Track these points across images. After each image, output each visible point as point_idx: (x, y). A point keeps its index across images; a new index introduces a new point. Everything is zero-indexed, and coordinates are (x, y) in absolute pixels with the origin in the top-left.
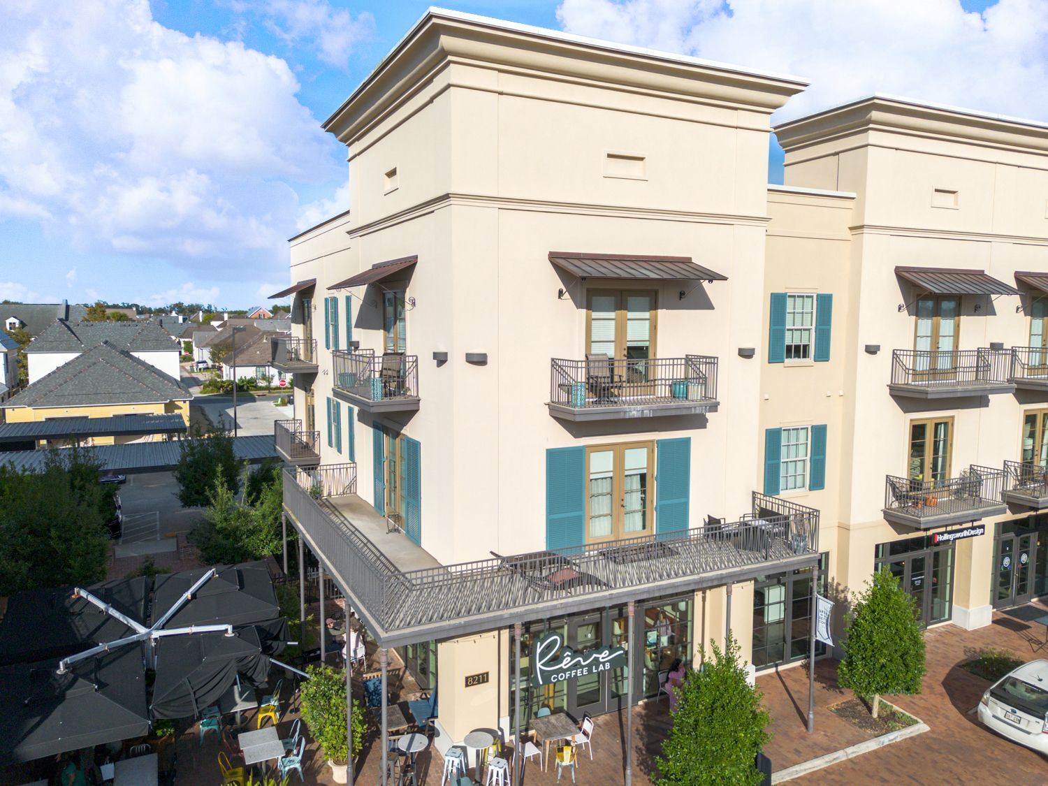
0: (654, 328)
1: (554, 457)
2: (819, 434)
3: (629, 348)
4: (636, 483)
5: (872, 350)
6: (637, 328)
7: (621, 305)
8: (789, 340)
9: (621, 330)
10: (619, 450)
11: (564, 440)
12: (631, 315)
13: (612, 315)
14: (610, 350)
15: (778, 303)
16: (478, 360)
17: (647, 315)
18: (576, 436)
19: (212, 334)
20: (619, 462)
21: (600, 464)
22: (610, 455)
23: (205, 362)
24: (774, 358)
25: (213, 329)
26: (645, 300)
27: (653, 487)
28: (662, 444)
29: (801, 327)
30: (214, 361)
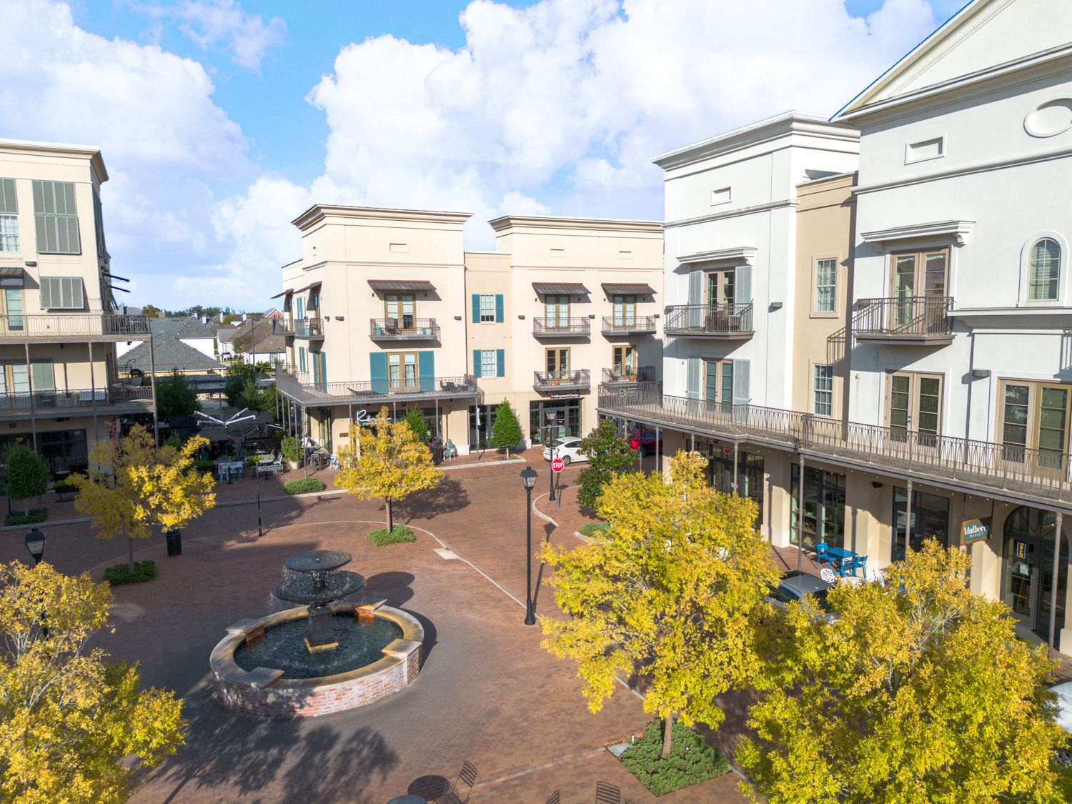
0: (415, 308)
1: (374, 356)
2: (501, 354)
3: (404, 316)
4: (411, 368)
5: (522, 318)
6: (408, 308)
7: (400, 299)
8: (483, 313)
9: (400, 309)
10: (402, 355)
11: (378, 349)
12: (404, 303)
13: (396, 303)
14: (396, 316)
15: (476, 299)
16: (341, 319)
17: (412, 303)
18: (383, 348)
19: (233, 331)
20: (402, 359)
21: (394, 360)
22: (398, 356)
23: (229, 353)
24: (476, 320)
25: (234, 327)
26: (411, 297)
27: (418, 370)
28: (420, 353)
29: (488, 307)
30: (236, 352)
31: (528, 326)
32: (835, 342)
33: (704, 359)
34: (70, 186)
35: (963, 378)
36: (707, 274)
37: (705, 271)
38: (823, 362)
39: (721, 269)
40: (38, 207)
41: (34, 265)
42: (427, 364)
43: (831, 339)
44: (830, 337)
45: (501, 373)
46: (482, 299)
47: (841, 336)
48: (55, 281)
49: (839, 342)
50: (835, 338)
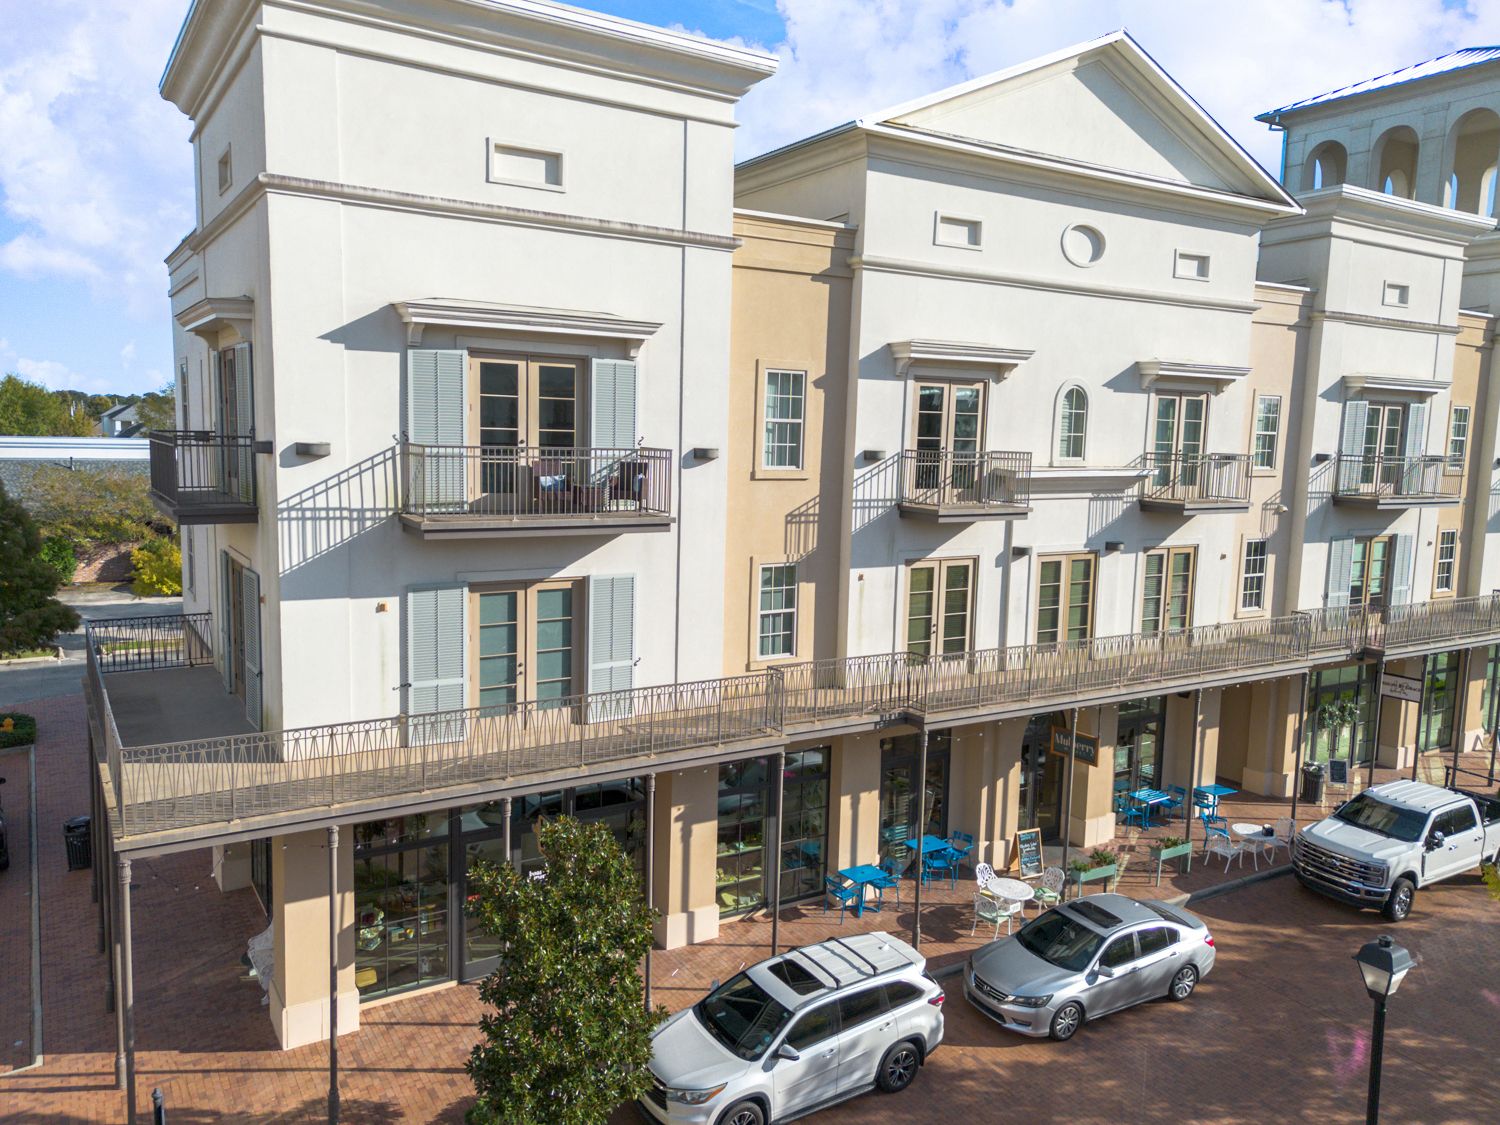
32: (800, 522)
33: (473, 588)
35: (997, 559)
36: (477, 362)
37: (473, 353)
38: (779, 559)
39: (529, 357)
43: (791, 518)
44: (790, 515)
47: (811, 511)
49: (807, 522)
50: (801, 515)
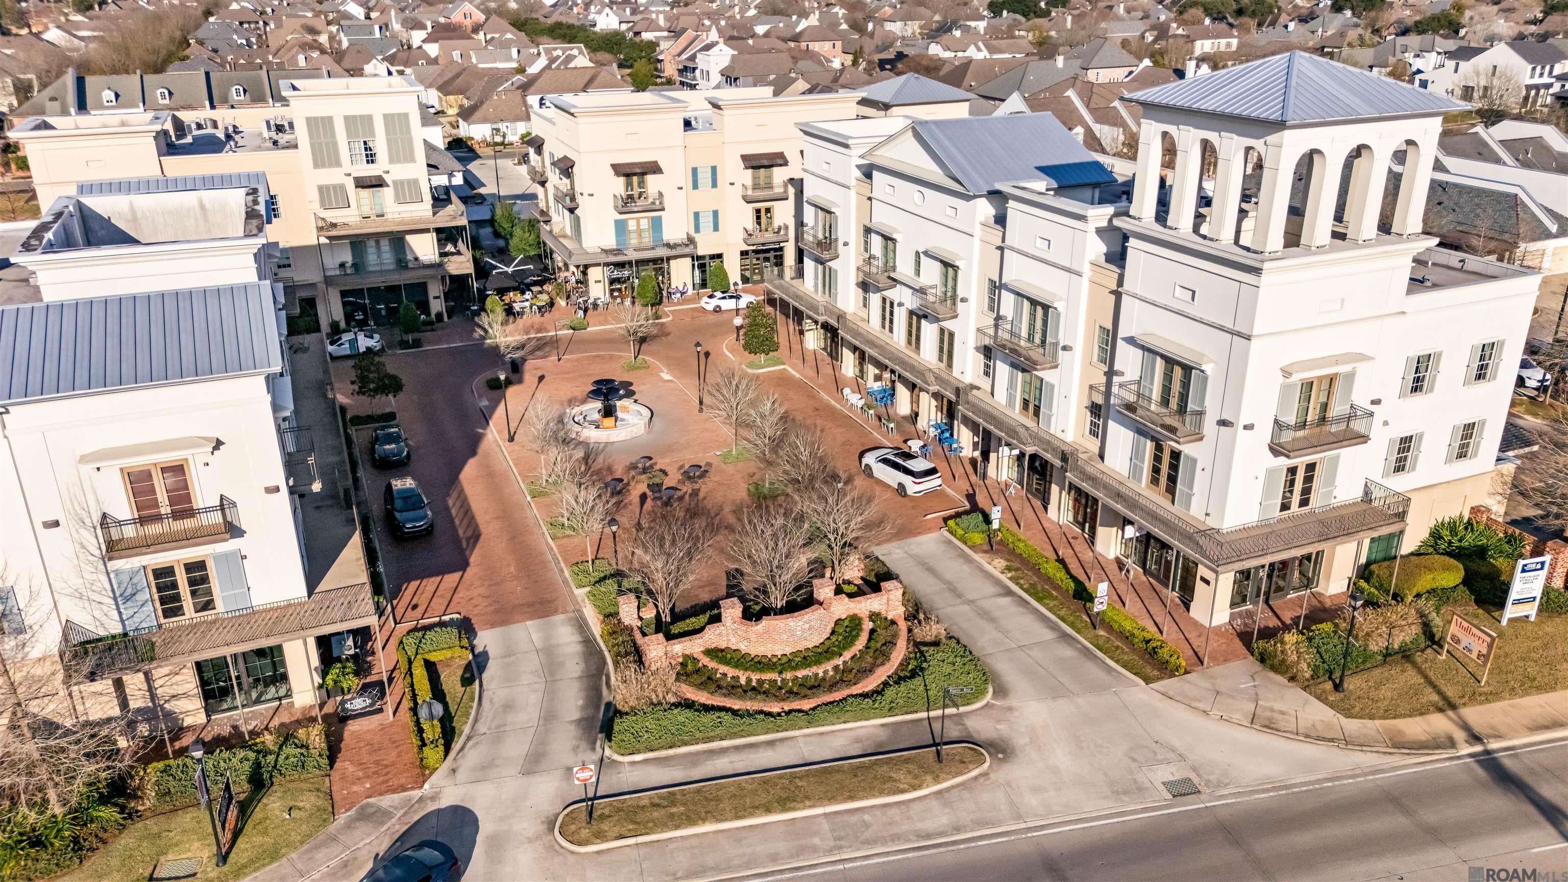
1: (617, 222)
2: (716, 214)
4: (646, 228)
5: (732, 184)
10: (638, 219)
11: (619, 216)
15: (695, 171)
16: (591, 194)
18: (623, 215)
20: (638, 224)
21: (632, 225)
22: (634, 221)
24: (695, 188)
27: (650, 229)
28: (652, 217)
29: (705, 176)
31: (738, 191)
34: (406, 115)
40: (387, 133)
41: (388, 172)
42: (657, 224)
45: (716, 228)
46: (699, 170)
48: (402, 182)
